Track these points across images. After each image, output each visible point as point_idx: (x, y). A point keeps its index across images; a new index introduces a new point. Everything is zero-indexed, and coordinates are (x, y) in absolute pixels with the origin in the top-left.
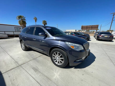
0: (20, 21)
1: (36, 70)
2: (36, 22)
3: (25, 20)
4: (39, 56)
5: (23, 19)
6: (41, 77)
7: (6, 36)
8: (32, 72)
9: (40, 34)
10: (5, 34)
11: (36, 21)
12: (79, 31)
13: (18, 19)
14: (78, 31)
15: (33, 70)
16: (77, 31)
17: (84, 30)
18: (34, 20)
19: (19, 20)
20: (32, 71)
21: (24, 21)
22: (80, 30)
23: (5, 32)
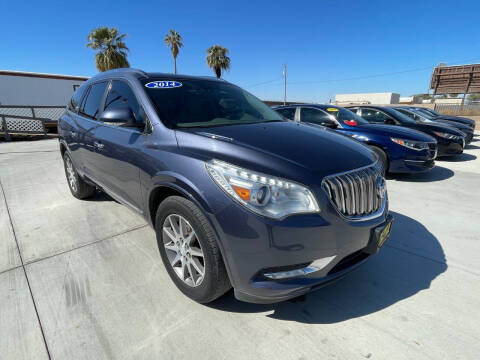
0: (101, 56)
1: (75, 295)
2: (175, 57)
3: (124, 50)
4: (125, 228)
5: (115, 43)
6: (78, 336)
7: (38, 127)
8: (52, 301)
9: (109, 115)
10: (34, 118)
11: (176, 52)
12: (417, 100)
13: (95, 47)
14: (411, 99)
15: (64, 295)
16: (402, 99)
17: (454, 95)
18: (168, 47)
19: (98, 51)
20: (58, 296)
21: (117, 55)
22: (426, 96)
23: (32, 107)
